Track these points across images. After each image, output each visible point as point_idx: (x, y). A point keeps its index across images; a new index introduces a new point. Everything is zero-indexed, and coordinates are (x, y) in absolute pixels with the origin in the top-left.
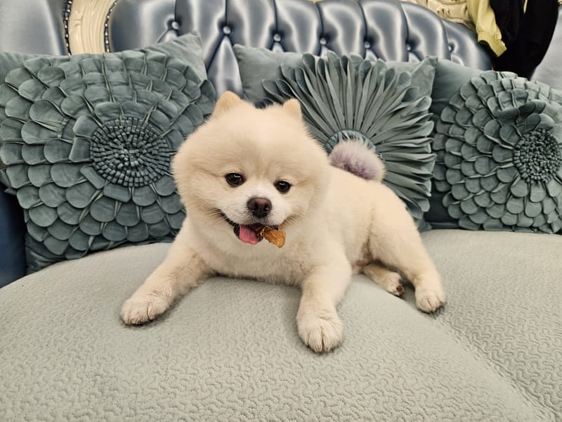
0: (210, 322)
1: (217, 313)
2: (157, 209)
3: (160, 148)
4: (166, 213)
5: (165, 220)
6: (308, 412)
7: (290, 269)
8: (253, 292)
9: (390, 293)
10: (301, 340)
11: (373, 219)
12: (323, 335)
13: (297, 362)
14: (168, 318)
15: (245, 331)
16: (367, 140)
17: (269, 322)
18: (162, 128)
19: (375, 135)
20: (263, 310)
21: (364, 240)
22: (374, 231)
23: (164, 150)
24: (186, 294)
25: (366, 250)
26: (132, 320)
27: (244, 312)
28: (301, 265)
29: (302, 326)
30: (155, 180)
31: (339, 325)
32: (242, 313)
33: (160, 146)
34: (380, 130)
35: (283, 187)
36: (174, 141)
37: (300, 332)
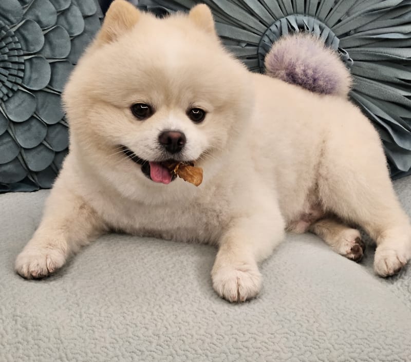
0: (114, 277)
1: (120, 270)
2: (8, 142)
3: (11, 50)
4: (21, 147)
5: (20, 158)
6: (220, 345)
7: (205, 220)
8: (159, 250)
9: (343, 255)
10: (216, 293)
11: (322, 155)
12: (239, 285)
13: (211, 310)
14: (66, 274)
15: (154, 286)
16: (327, 31)
17: (181, 278)
18: (12, 19)
19: (340, 21)
20: (172, 268)
21: (310, 184)
22: (323, 171)
23: (16, 53)
24: (79, 252)
25: (314, 198)
26: (32, 272)
27: (150, 269)
28: (218, 216)
29: (217, 279)
30: (6, 98)
31: (258, 276)
32: (148, 270)
33: (10, 47)
34: (348, 14)
35: (197, 115)
36: (29, 37)
37: (215, 285)
